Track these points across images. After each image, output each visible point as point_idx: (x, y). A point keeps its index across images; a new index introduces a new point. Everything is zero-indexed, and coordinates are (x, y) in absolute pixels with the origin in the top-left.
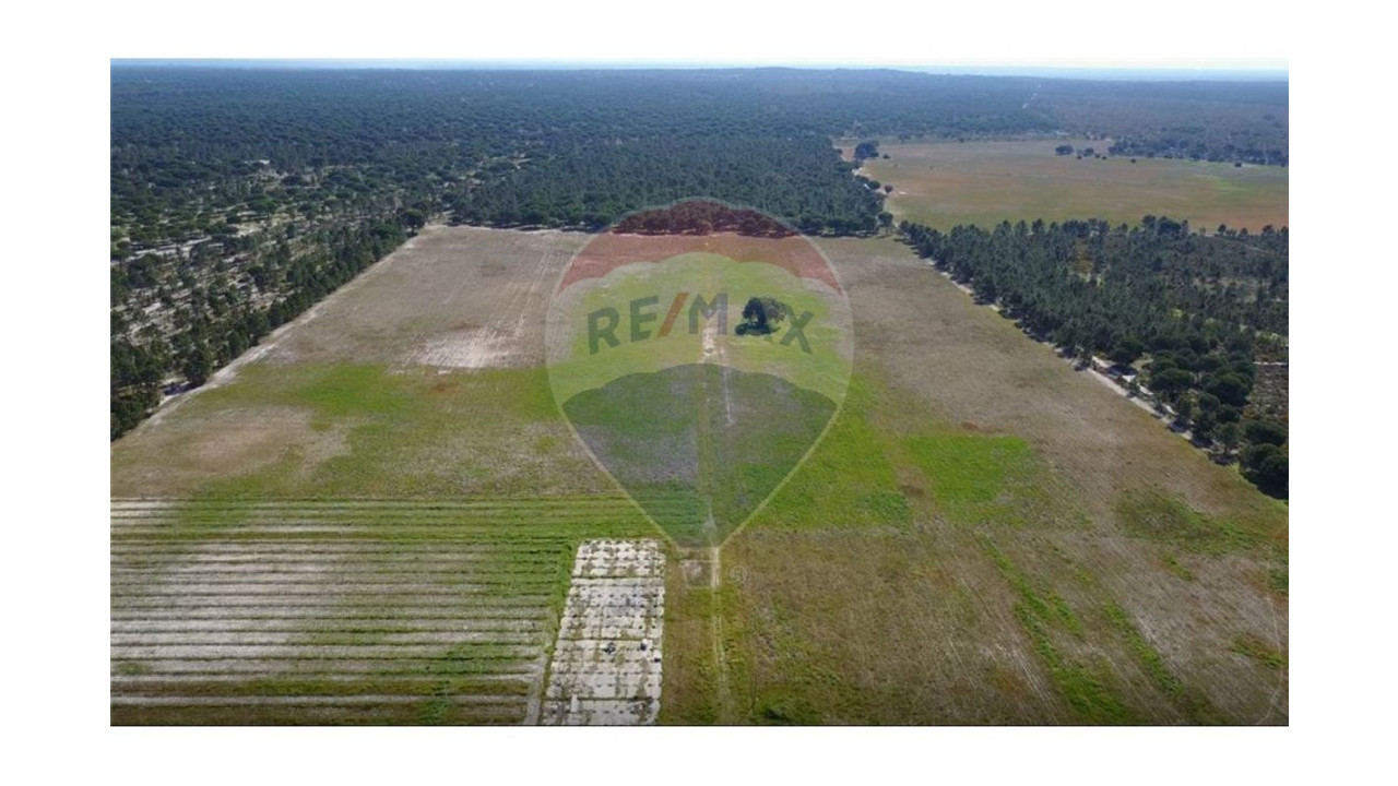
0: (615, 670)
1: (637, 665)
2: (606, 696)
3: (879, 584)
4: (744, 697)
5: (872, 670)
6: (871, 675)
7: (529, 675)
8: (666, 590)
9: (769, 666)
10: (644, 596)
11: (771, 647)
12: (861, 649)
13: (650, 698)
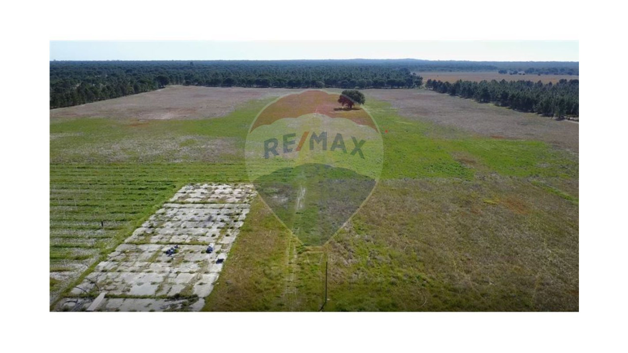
0: (168, 269)
1: (196, 265)
2: (142, 294)
3: (454, 208)
4: (313, 297)
5: (468, 272)
6: (468, 277)
7: (67, 273)
8: (250, 211)
9: (346, 267)
10: (229, 215)
11: (349, 250)
12: (450, 255)
13: (196, 296)
